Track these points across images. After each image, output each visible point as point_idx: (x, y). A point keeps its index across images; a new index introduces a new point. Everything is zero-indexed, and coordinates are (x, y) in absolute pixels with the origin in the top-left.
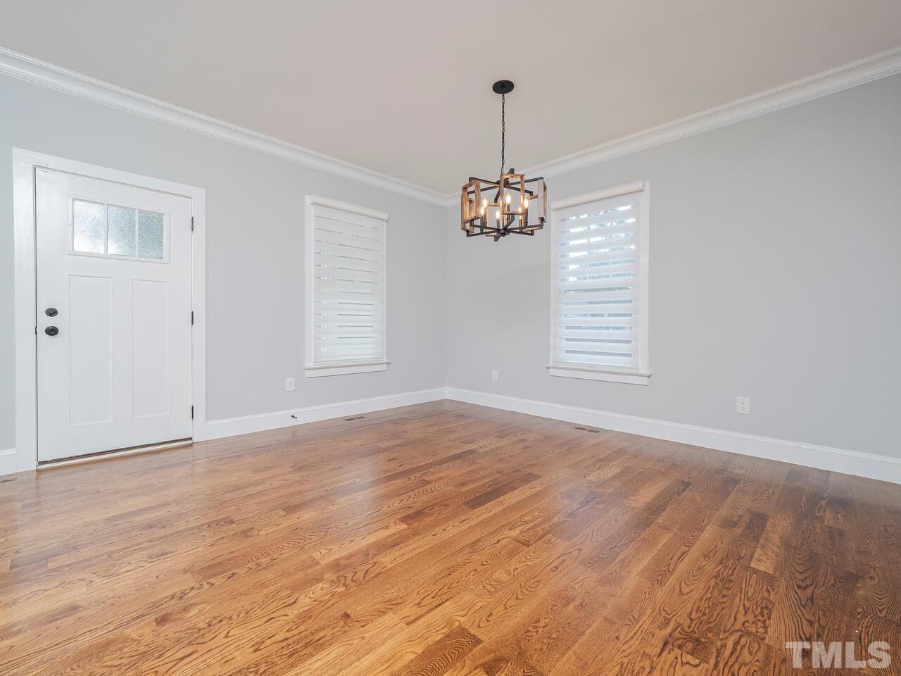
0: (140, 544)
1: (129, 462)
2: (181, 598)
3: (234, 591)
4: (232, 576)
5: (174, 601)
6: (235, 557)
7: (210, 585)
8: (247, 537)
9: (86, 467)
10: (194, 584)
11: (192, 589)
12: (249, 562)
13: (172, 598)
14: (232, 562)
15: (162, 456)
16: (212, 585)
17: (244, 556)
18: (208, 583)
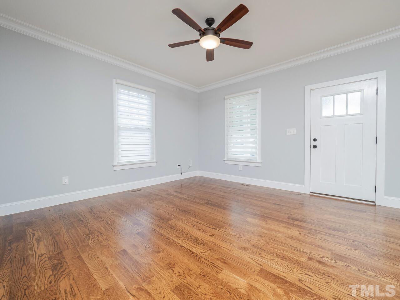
0: (321, 231)
1: (339, 202)
2: (321, 257)
3: (343, 272)
4: (347, 266)
5: (318, 257)
6: (356, 261)
7: (334, 262)
8: (370, 257)
9: (319, 198)
10: (329, 256)
11: (327, 258)
12: (361, 267)
13: (318, 255)
14: (352, 261)
15: (355, 205)
16: (336, 262)
17: (361, 263)
18: (335, 261)
